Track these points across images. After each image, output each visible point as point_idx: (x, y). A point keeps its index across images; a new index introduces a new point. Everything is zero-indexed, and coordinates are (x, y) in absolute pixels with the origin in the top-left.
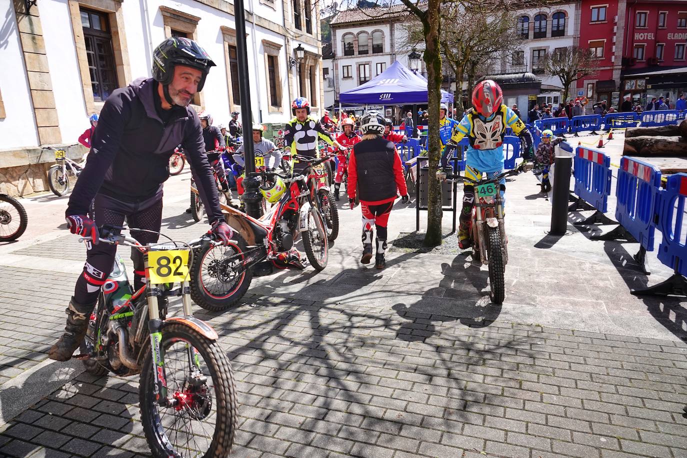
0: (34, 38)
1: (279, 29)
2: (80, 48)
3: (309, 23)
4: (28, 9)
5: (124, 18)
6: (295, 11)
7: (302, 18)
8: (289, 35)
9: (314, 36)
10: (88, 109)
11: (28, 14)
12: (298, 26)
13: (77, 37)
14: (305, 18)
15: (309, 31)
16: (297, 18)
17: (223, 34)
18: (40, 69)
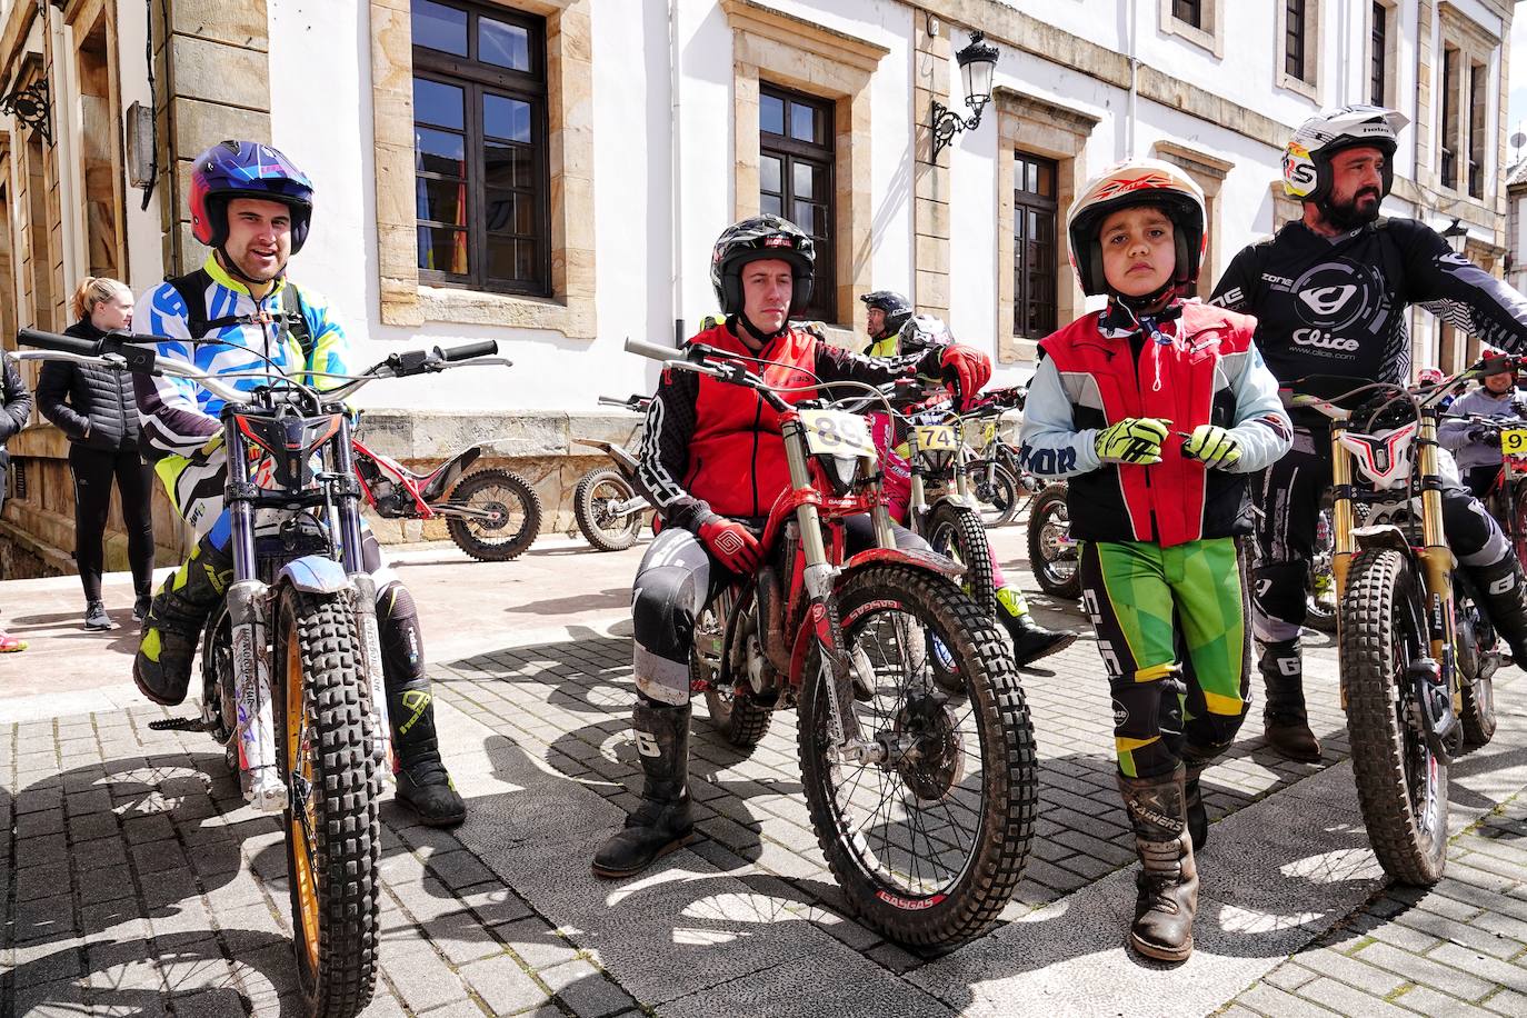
0: (935, 209)
1: (1403, 188)
2: (1004, 228)
3: (1476, 171)
4: (934, 155)
5: (1088, 166)
6: (1444, 145)
7: (1460, 159)
8: (1424, 204)
9: (1486, 203)
10: (1001, 349)
11: (933, 163)
12: (1448, 179)
13: (1002, 208)
14: (1468, 161)
15: (1475, 191)
16: (1448, 160)
17: (1275, 198)
18: (936, 268)
